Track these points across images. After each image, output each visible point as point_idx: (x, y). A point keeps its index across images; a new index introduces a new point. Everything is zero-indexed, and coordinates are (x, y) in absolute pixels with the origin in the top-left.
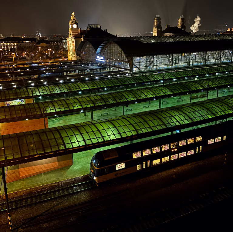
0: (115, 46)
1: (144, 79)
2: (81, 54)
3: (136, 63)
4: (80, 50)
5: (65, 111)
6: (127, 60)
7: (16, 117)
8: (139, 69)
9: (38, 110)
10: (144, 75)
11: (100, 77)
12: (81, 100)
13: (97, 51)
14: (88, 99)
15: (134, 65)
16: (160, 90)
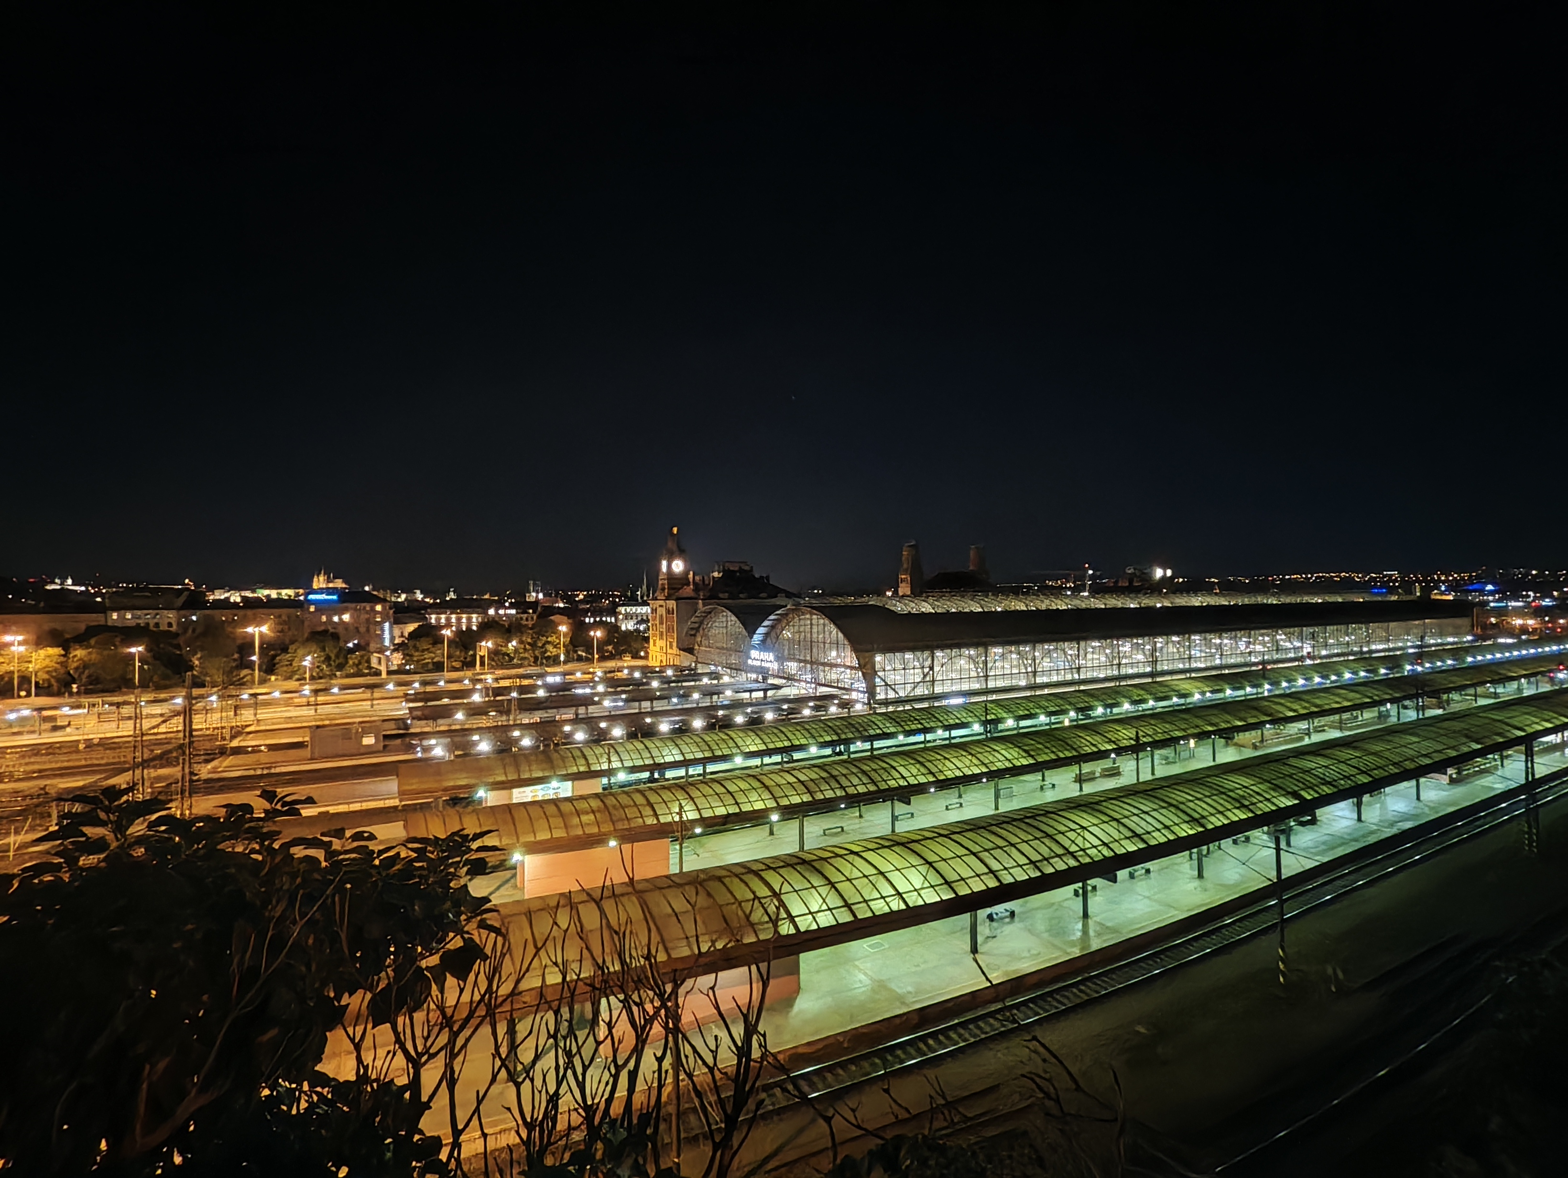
0: (814, 622)
1: (923, 719)
2: (696, 647)
3: (884, 670)
4: (694, 635)
5: (729, 815)
6: (855, 663)
7: (584, 833)
8: (894, 690)
9: (648, 811)
10: (908, 707)
11: (779, 715)
12: (768, 782)
13: (755, 636)
14: (792, 780)
15: (877, 680)
16: (995, 750)
